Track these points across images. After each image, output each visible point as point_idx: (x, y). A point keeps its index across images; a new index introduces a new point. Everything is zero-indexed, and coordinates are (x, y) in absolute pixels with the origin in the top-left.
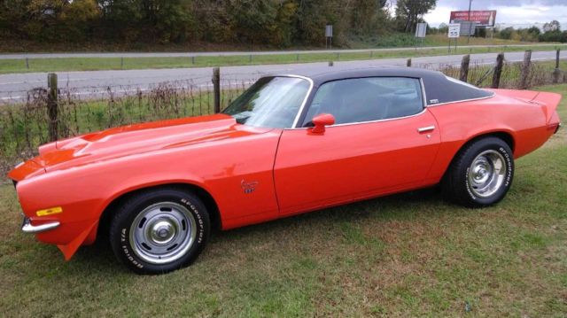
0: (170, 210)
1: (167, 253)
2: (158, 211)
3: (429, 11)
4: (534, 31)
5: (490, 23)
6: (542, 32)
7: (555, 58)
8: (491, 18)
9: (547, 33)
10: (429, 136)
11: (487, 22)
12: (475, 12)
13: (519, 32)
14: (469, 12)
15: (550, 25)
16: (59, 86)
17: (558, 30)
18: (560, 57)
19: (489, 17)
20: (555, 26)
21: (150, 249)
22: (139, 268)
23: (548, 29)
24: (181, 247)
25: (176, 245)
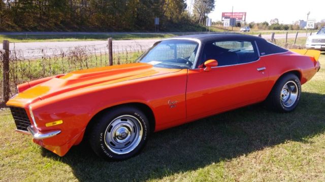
0: (126, 120)
1: (125, 147)
2: (120, 121)
3: (211, 11)
4: (266, 24)
5: (243, 19)
6: (270, 24)
7: (285, 37)
8: (244, 17)
9: (273, 25)
10: (263, 73)
11: (241, 19)
12: (235, 13)
13: (258, 24)
14: (232, 13)
15: (274, 21)
16: (10, 49)
17: (278, 24)
18: (288, 37)
19: (242, 16)
20: (276, 21)
21: (114, 145)
22: (110, 158)
23: (273, 23)
24: (133, 143)
25: (129, 142)
